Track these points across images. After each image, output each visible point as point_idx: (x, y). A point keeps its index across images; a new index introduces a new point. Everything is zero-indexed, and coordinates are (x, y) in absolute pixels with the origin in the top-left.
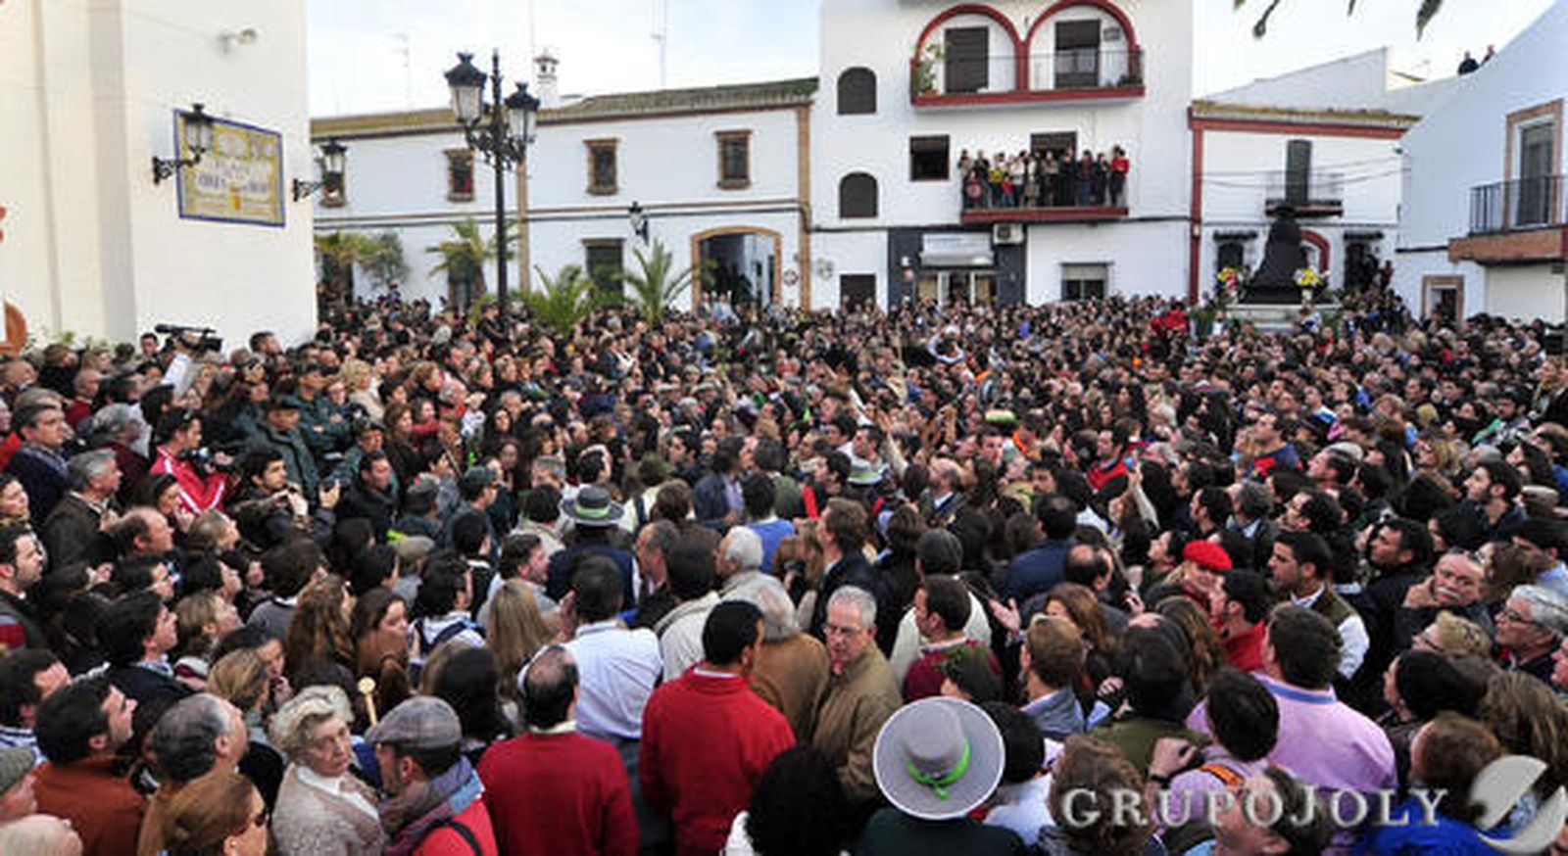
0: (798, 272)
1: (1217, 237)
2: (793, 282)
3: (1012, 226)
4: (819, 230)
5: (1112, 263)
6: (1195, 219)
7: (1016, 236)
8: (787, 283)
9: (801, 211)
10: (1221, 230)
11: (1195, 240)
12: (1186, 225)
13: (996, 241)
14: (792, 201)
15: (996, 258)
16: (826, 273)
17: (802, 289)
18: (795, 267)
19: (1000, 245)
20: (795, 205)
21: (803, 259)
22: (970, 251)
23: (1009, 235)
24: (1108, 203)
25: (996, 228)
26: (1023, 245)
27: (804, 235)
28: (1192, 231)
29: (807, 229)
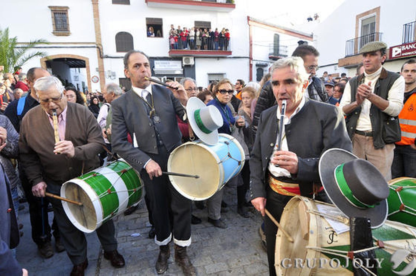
0: (98, 76)
1: (257, 65)
2: (98, 81)
3: (190, 57)
4: (107, 57)
5: (225, 74)
6: (251, 58)
7: (192, 62)
8: (94, 82)
9: (98, 47)
10: (258, 63)
11: (251, 66)
12: (248, 60)
13: (184, 63)
14: (93, 43)
15: (184, 71)
16: (112, 77)
17: (101, 84)
18: (97, 74)
19: (186, 66)
20: (95, 46)
21: (101, 70)
22: (174, 68)
23: (189, 62)
24: (224, 50)
25: (184, 58)
26: (194, 66)
27: (100, 59)
28: (250, 62)
29: (101, 56)
